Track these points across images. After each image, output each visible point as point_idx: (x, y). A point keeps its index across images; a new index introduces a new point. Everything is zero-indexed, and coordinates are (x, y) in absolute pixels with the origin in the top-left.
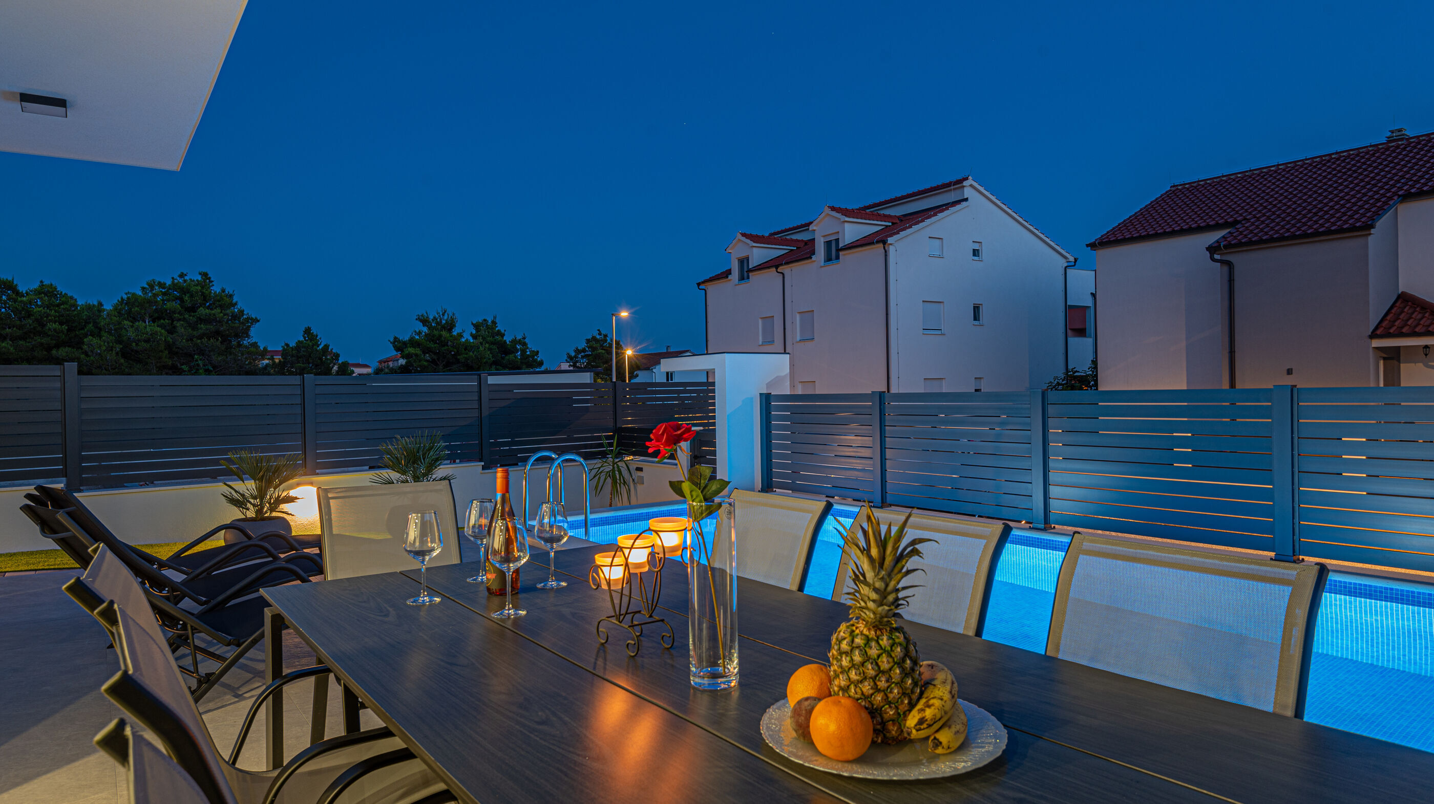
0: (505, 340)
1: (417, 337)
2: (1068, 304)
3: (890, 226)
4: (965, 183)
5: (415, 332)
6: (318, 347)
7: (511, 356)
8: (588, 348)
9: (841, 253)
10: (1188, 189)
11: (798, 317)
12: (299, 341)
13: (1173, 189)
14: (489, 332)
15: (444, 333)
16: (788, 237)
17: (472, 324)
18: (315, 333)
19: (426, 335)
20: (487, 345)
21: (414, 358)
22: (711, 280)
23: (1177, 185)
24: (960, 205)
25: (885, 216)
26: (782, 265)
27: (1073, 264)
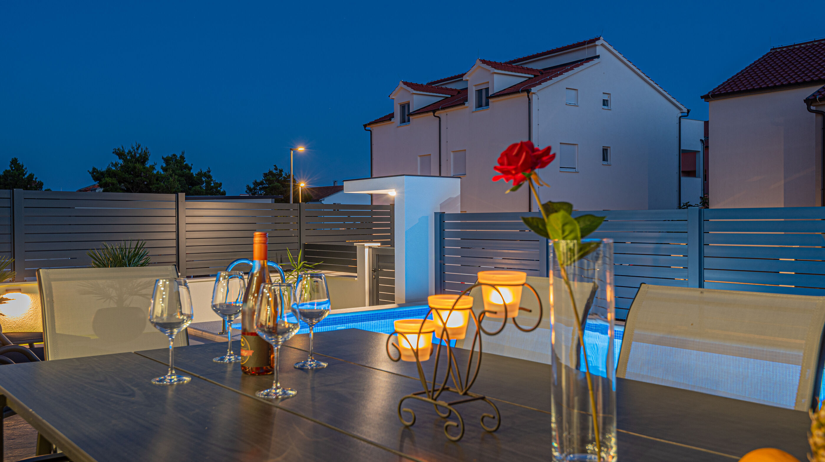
0: (192, 173)
1: (114, 168)
2: (682, 148)
3: (532, 78)
4: (597, 43)
5: (112, 163)
6: (24, 176)
7: (197, 187)
8: (266, 181)
9: (490, 100)
10: (785, 51)
11: (452, 155)
12: (6, 171)
13: (773, 51)
14: (177, 166)
15: (138, 165)
16: (443, 87)
17: (163, 158)
18: (21, 164)
19: (122, 166)
20: (176, 177)
21: (111, 186)
22: (376, 122)
23: (776, 49)
24: (593, 61)
25: (528, 69)
26: (438, 110)
27: (686, 114)
